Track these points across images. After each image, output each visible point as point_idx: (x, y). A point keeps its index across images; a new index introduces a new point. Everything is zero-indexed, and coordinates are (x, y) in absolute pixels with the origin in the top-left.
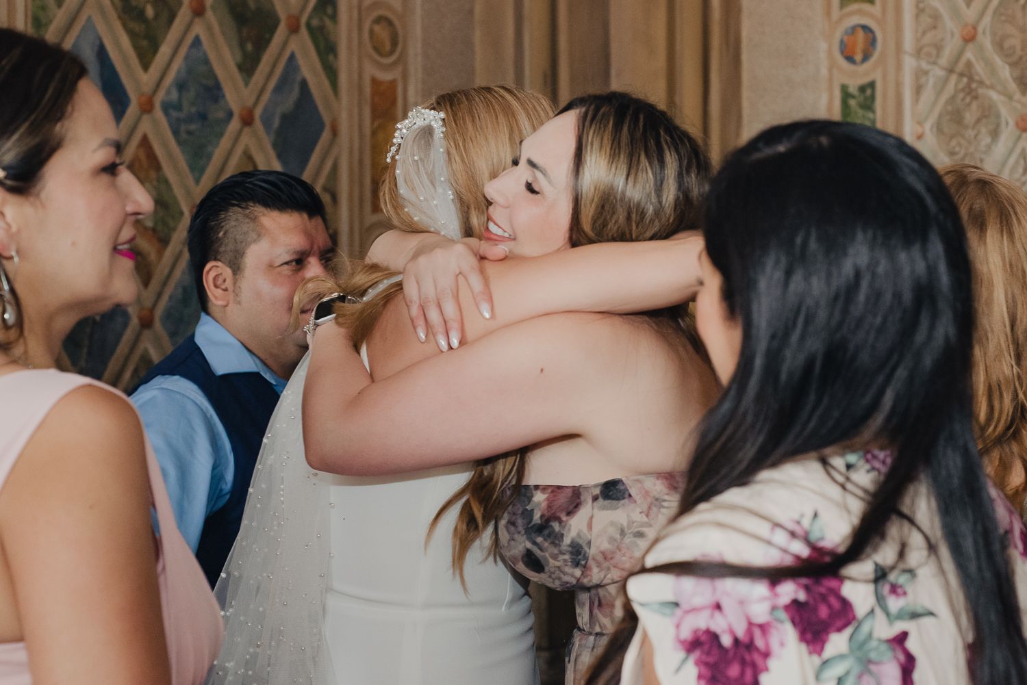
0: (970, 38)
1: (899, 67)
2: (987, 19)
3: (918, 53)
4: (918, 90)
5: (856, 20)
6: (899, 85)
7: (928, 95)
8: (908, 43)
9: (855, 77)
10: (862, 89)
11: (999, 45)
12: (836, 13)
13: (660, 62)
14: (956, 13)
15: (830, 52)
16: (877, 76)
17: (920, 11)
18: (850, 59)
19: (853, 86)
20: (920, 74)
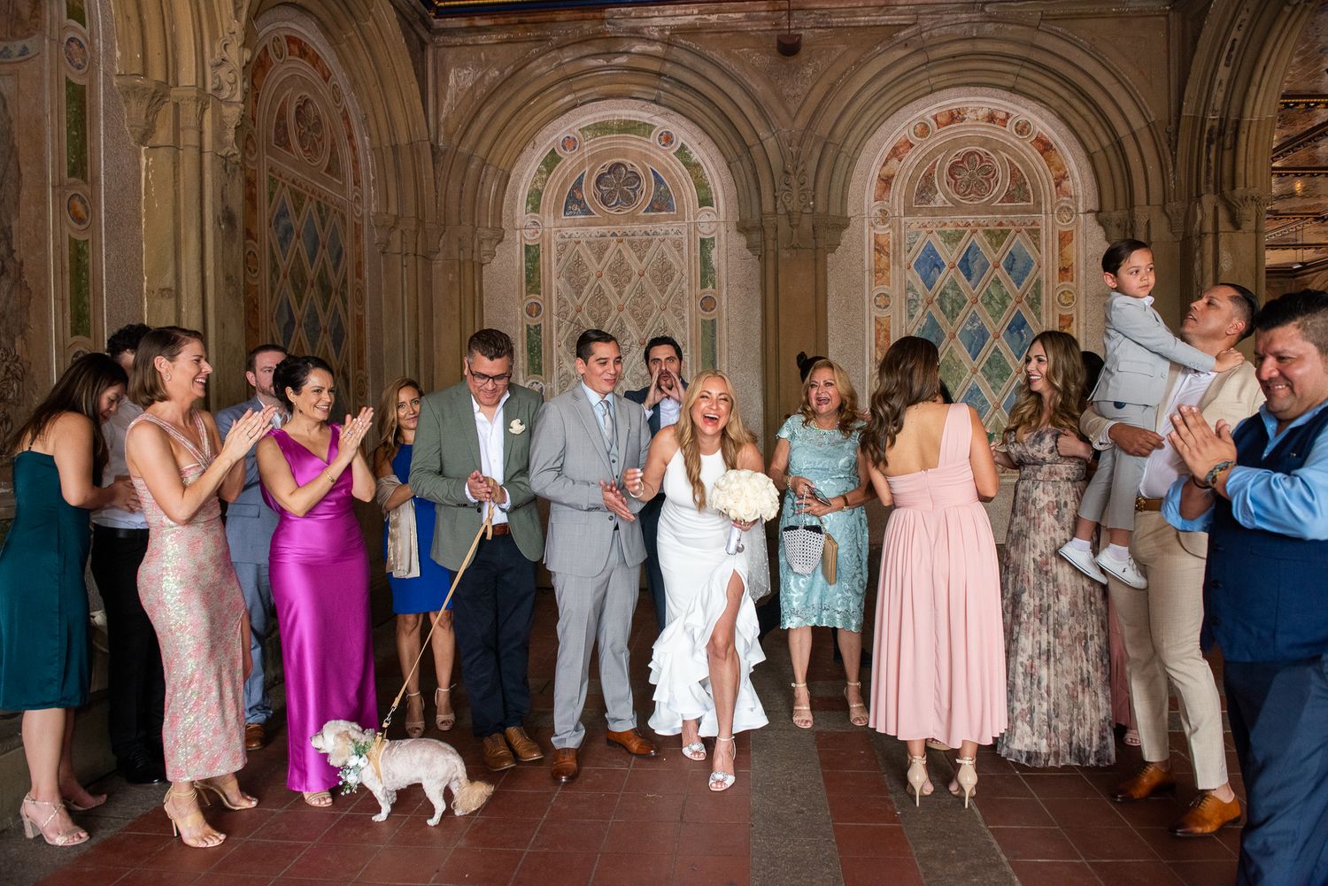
0: (579, 310)
1: (551, 320)
2: (585, 304)
3: (558, 315)
4: (559, 329)
5: (533, 300)
6: (551, 326)
7: (562, 331)
8: (554, 311)
9: (533, 322)
10: (535, 327)
11: (590, 314)
12: (524, 298)
13: (457, 312)
14: (573, 301)
15: (522, 312)
16: (542, 322)
17: (559, 299)
18: (530, 315)
19: (532, 325)
20: (559, 322)
